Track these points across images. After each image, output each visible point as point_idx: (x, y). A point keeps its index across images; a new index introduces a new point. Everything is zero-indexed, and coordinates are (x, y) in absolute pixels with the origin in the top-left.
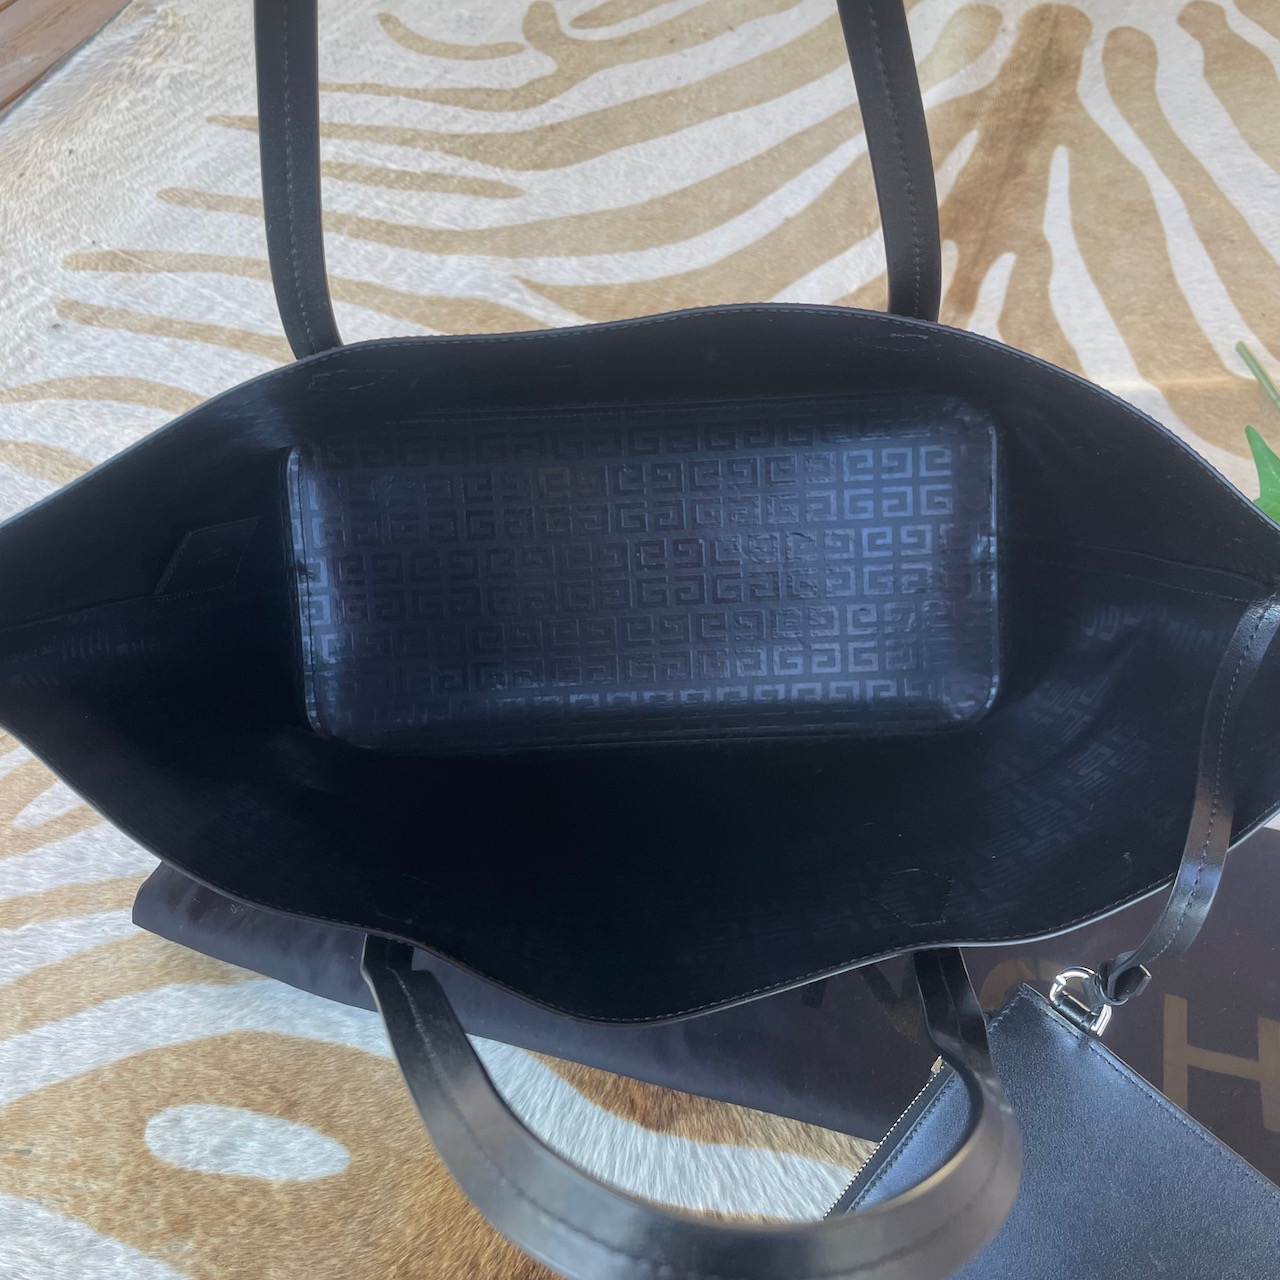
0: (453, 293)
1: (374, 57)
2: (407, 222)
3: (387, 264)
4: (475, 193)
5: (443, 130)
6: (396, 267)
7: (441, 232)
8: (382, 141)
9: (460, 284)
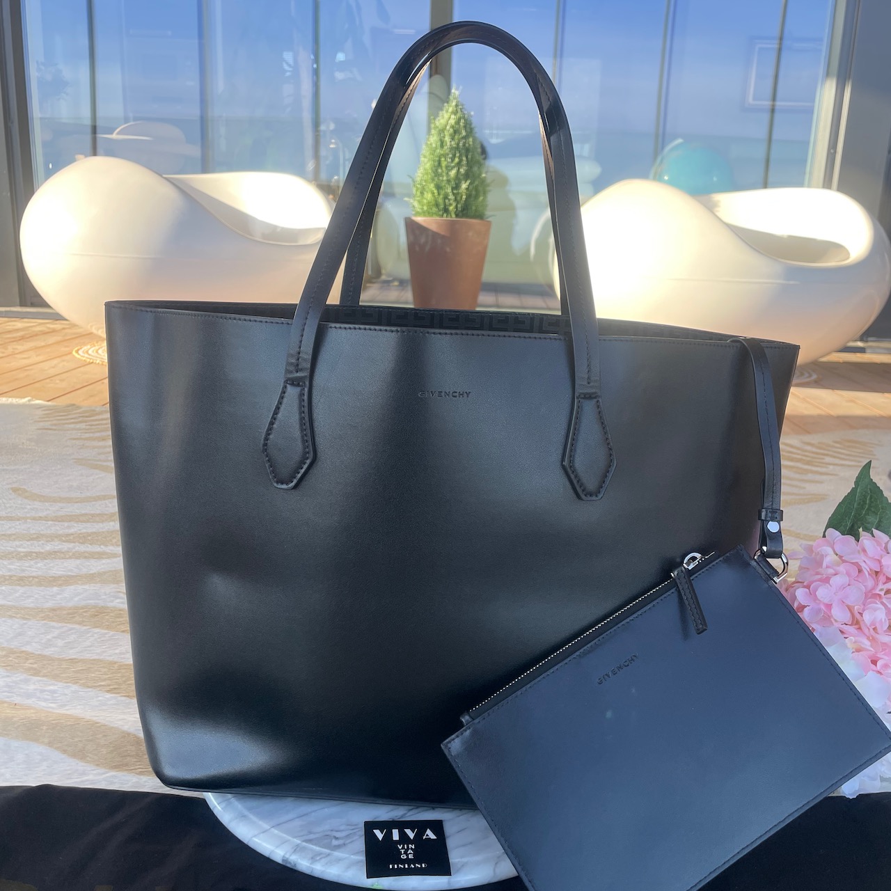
0: (70, 604)
1: (8, 505)
2: (34, 574)
3: (17, 595)
4: (85, 557)
5: (61, 532)
6: (25, 595)
7: (60, 577)
8: (14, 540)
9: (76, 599)
